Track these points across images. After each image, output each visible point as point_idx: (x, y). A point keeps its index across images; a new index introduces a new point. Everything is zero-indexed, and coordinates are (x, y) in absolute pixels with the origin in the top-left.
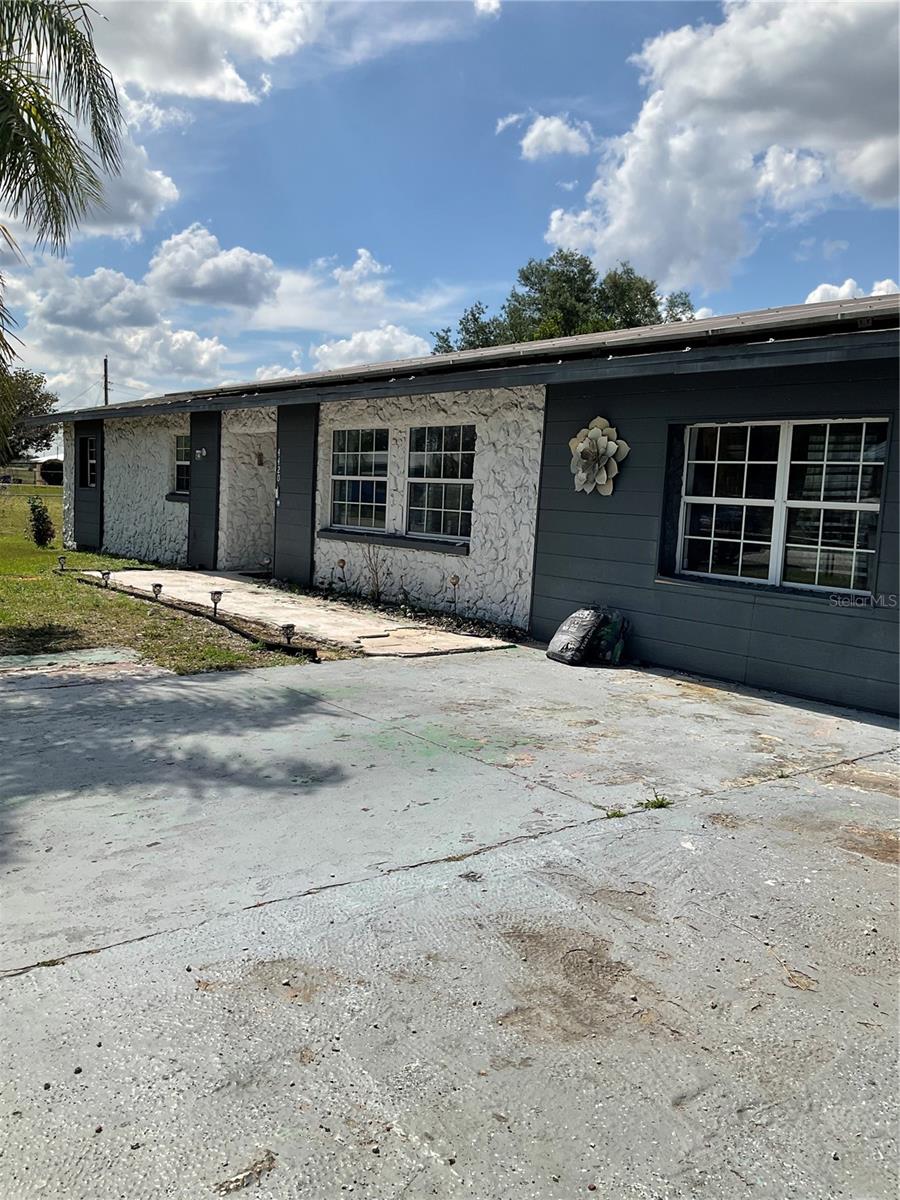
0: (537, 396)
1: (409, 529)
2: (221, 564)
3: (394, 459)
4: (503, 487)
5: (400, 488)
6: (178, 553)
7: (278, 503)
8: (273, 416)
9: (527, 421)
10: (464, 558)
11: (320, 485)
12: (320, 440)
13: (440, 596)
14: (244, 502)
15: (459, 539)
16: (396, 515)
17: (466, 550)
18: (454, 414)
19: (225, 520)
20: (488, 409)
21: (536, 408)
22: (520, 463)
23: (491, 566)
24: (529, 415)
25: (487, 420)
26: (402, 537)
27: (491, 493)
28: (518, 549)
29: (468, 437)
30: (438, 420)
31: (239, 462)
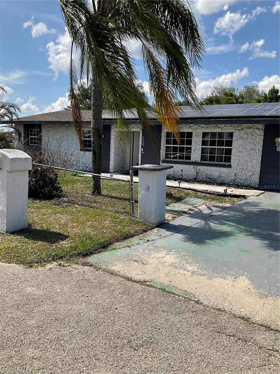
0: (262, 126)
1: (201, 160)
2: (110, 171)
3: (195, 141)
4: (246, 150)
5: (198, 148)
6: (87, 167)
7: (143, 152)
8: (139, 127)
9: (255, 132)
10: (229, 169)
11: (162, 148)
12: (162, 134)
13: (218, 179)
15: (227, 164)
16: (196, 155)
17: (230, 166)
18: (225, 129)
19: (113, 157)
20: (239, 128)
21: (259, 129)
22: (253, 143)
23: (241, 171)
24: (257, 131)
25: (239, 131)
26: (199, 163)
27: (240, 151)
28: (252, 166)
29: (231, 135)
30: (218, 130)
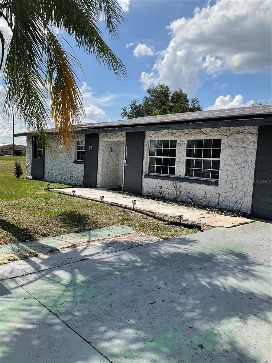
0: (255, 130)
1: (186, 175)
2: (98, 186)
3: (179, 151)
4: (235, 162)
5: (182, 161)
6: (78, 181)
7: (126, 165)
8: (123, 135)
9: (247, 138)
10: (216, 187)
11: (145, 159)
12: (145, 143)
13: (204, 200)
14: (106, 164)
15: (214, 180)
16: (180, 169)
17: (216, 184)
18: (211, 135)
19: (100, 170)
20: (228, 134)
21: (252, 133)
22: (244, 153)
23: (230, 190)
24: (249, 136)
25: (227, 138)
26: (183, 178)
27: (229, 164)
28: (244, 184)
29: (217, 143)
30: (203, 137)
31: (105, 150)
